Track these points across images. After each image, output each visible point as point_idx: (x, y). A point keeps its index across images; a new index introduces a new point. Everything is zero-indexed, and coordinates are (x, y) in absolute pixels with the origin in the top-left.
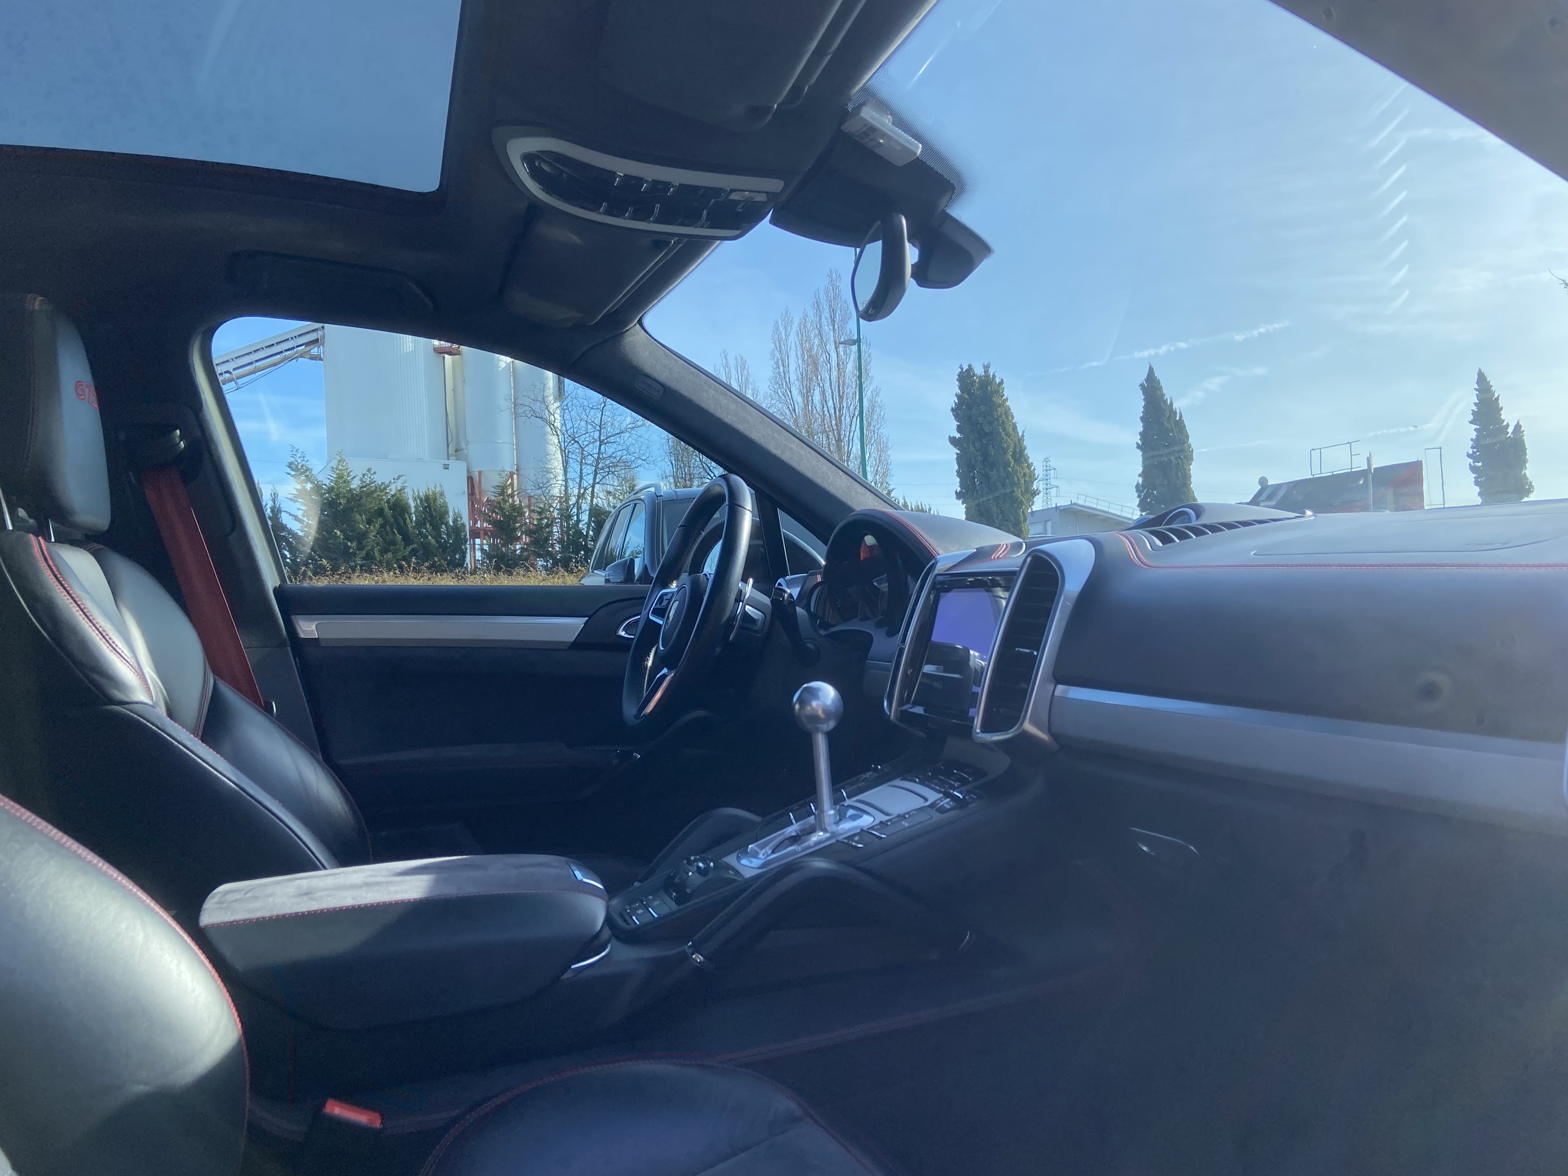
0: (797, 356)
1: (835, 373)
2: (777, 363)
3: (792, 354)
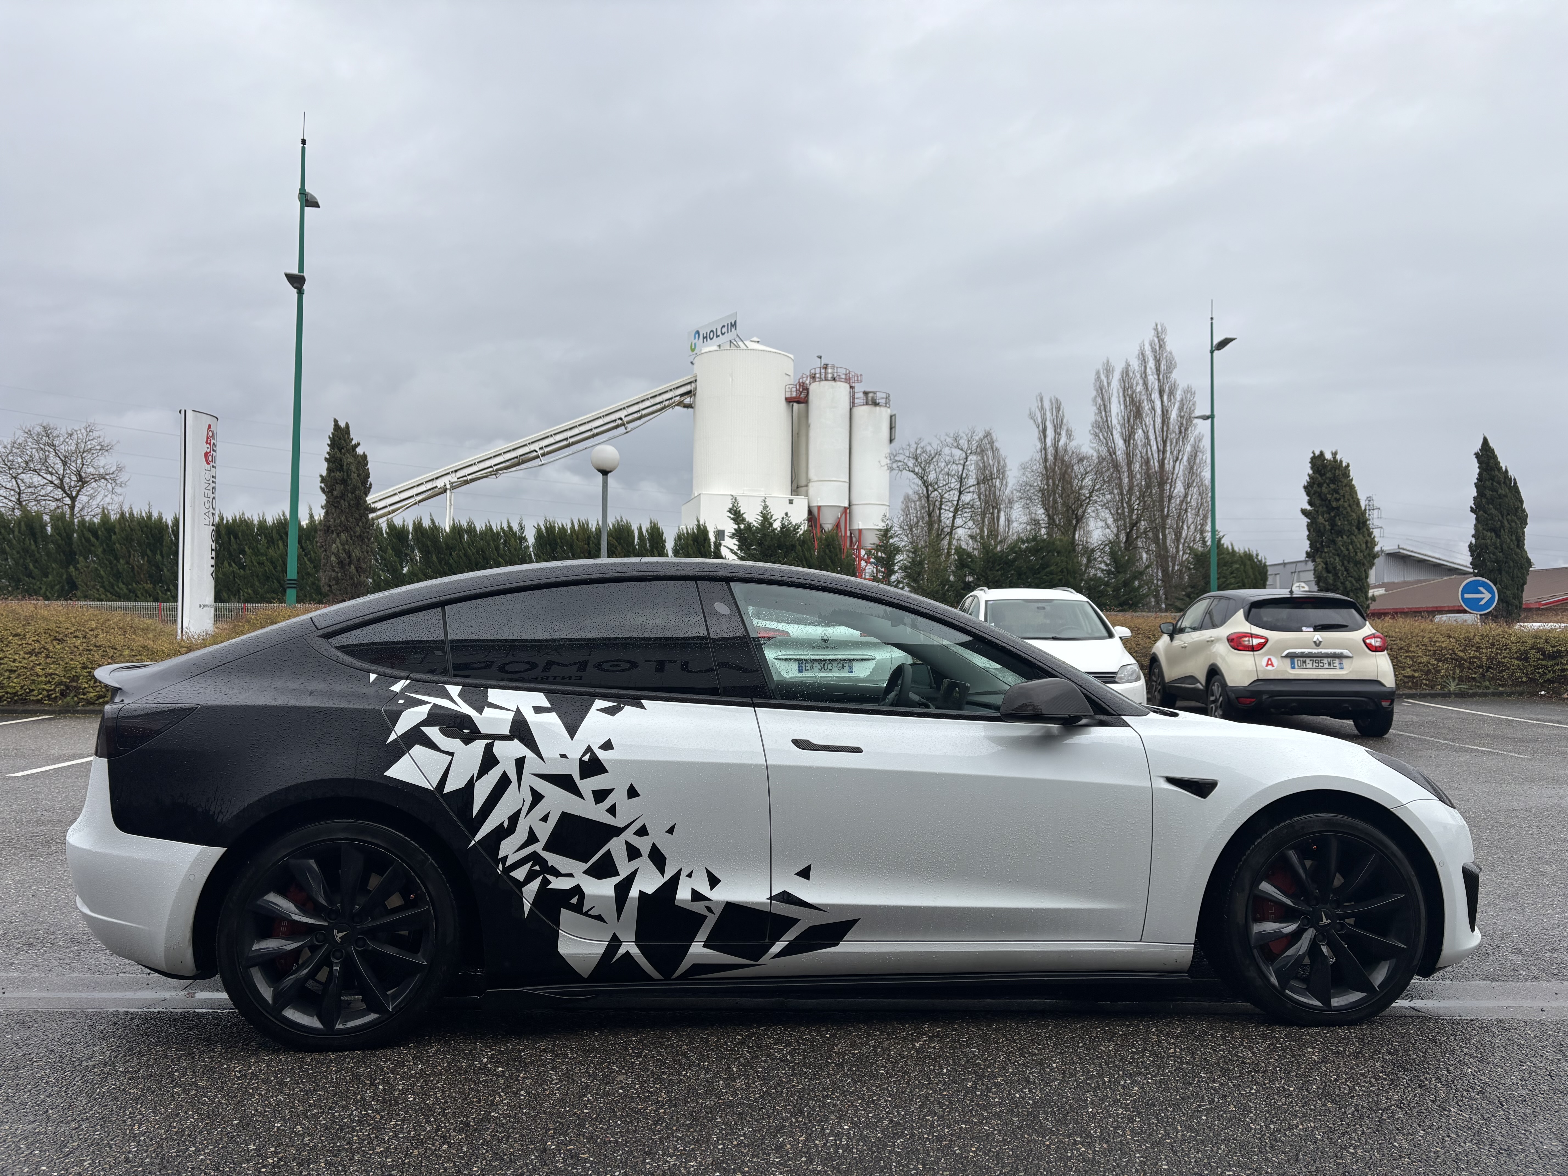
0: (1119, 402)
1: (1159, 421)
2: (1099, 409)
3: (1114, 400)
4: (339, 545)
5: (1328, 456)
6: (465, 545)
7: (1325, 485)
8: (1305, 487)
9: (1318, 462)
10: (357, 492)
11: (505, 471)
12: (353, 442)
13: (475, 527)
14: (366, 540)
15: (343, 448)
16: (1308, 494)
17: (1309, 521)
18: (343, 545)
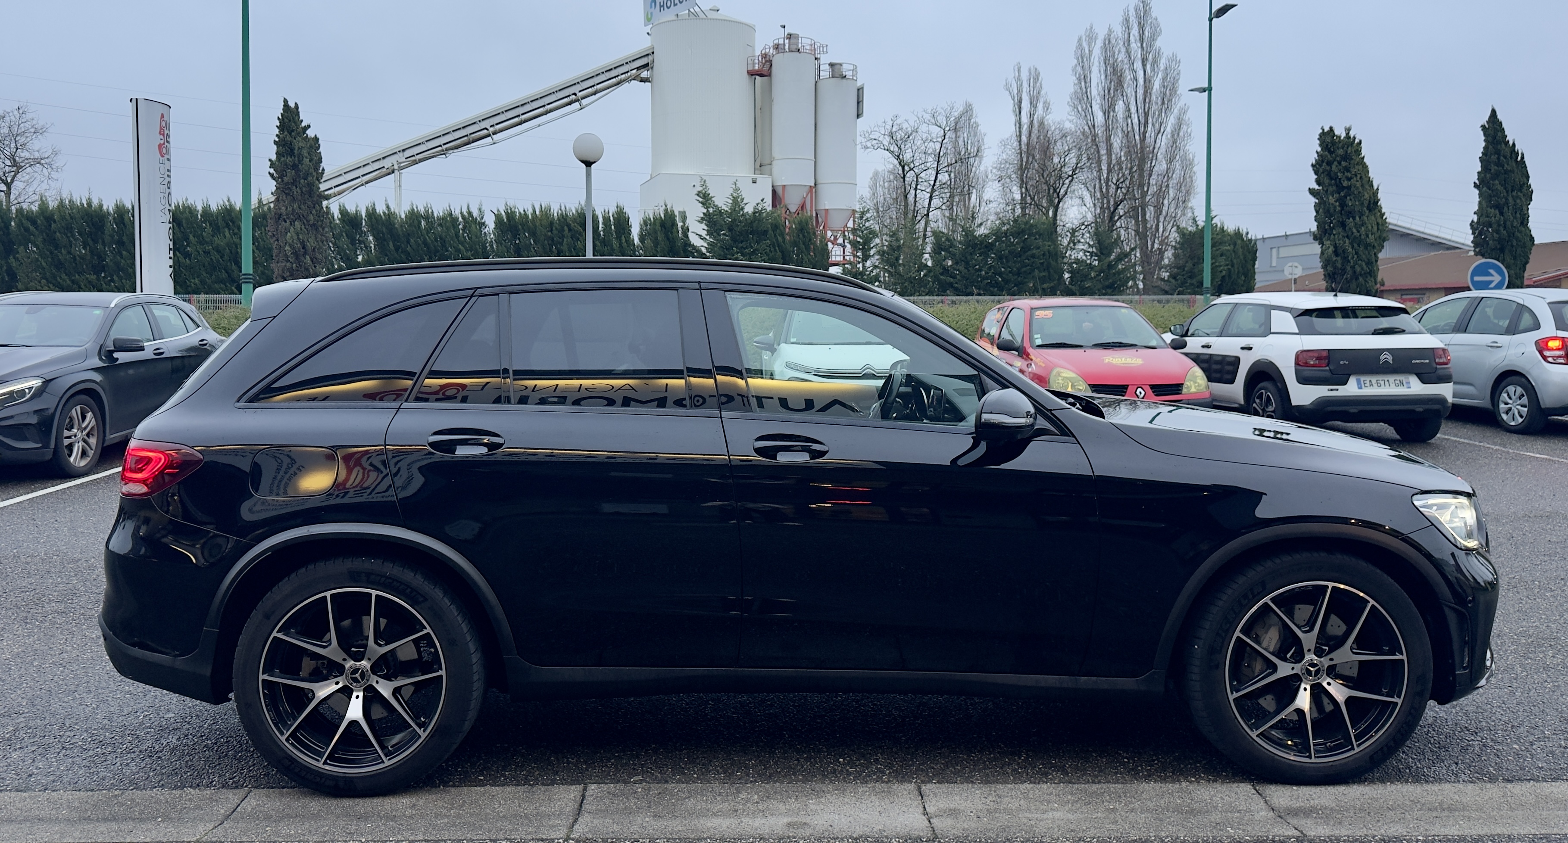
0: (1100, 72)
2: (1079, 80)
3: (1095, 70)
4: (294, 234)
5: (1340, 132)
6: (424, 232)
7: (1336, 163)
8: (1313, 165)
9: (1328, 139)
10: (310, 179)
11: (455, 151)
12: (303, 124)
13: (432, 212)
14: (320, 229)
15: (293, 131)
16: (1316, 173)
17: (1317, 201)
18: (298, 234)
